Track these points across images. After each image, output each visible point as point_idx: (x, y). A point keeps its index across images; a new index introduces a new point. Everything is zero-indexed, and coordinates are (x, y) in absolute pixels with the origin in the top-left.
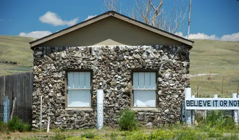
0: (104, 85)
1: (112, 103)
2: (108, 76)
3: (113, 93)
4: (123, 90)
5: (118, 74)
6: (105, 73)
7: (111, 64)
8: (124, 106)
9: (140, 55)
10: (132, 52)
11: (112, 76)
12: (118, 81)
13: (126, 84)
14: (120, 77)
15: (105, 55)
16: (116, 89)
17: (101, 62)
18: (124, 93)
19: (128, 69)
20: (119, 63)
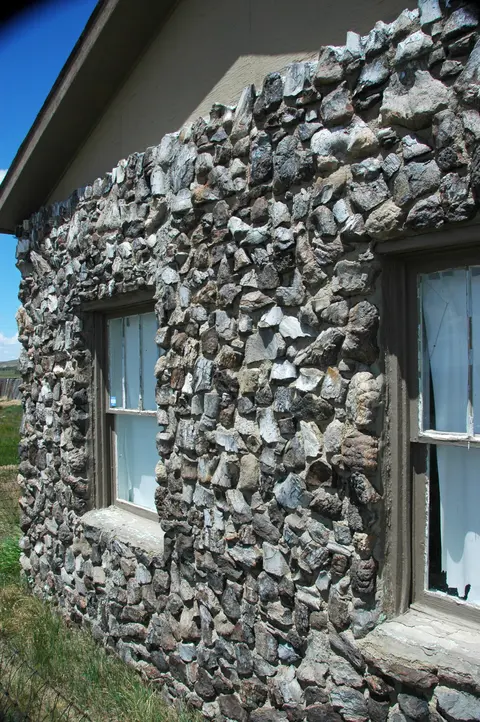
0: (202, 393)
1: (246, 534)
2: (225, 323)
3: (250, 460)
4: (311, 441)
5: (280, 302)
6: (208, 305)
7: (236, 225)
8: (322, 583)
9: (448, 79)
10: (372, 75)
11: (243, 324)
12: (282, 357)
13: (332, 384)
14: (292, 327)
15: (204, 175)
16: (268, 431)
17: (188, 229)
18: (319, 472)
19: (349, 239)
20: (279, 210)
